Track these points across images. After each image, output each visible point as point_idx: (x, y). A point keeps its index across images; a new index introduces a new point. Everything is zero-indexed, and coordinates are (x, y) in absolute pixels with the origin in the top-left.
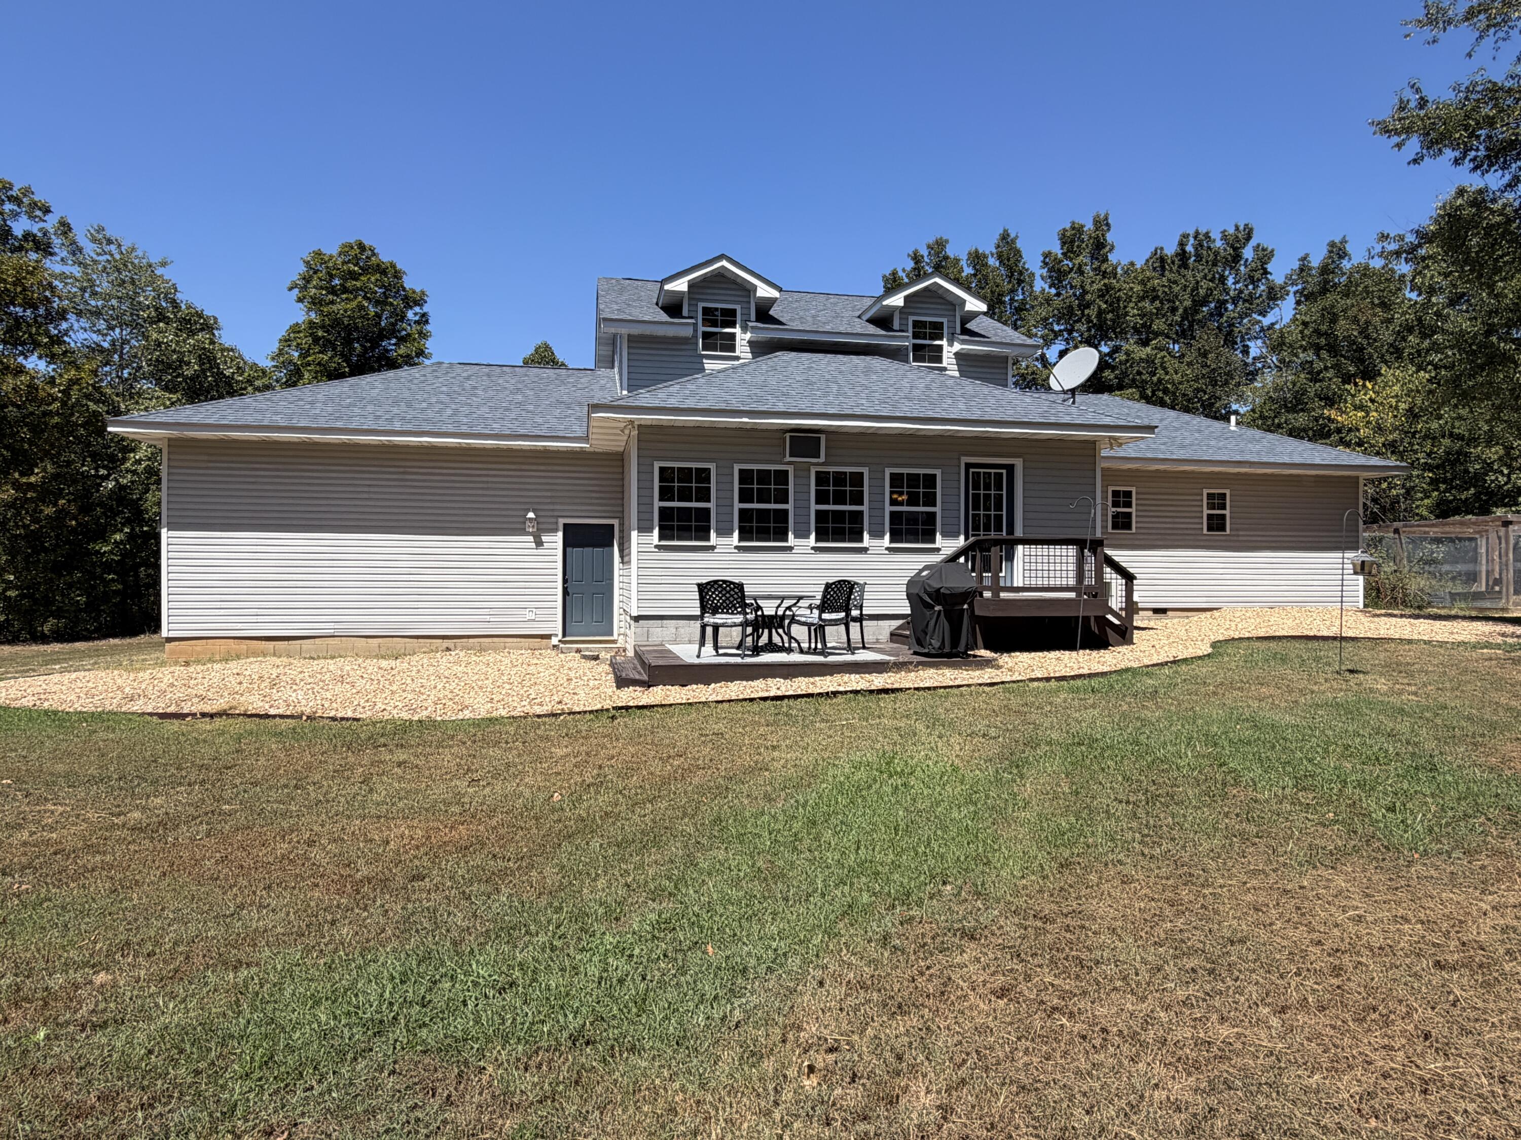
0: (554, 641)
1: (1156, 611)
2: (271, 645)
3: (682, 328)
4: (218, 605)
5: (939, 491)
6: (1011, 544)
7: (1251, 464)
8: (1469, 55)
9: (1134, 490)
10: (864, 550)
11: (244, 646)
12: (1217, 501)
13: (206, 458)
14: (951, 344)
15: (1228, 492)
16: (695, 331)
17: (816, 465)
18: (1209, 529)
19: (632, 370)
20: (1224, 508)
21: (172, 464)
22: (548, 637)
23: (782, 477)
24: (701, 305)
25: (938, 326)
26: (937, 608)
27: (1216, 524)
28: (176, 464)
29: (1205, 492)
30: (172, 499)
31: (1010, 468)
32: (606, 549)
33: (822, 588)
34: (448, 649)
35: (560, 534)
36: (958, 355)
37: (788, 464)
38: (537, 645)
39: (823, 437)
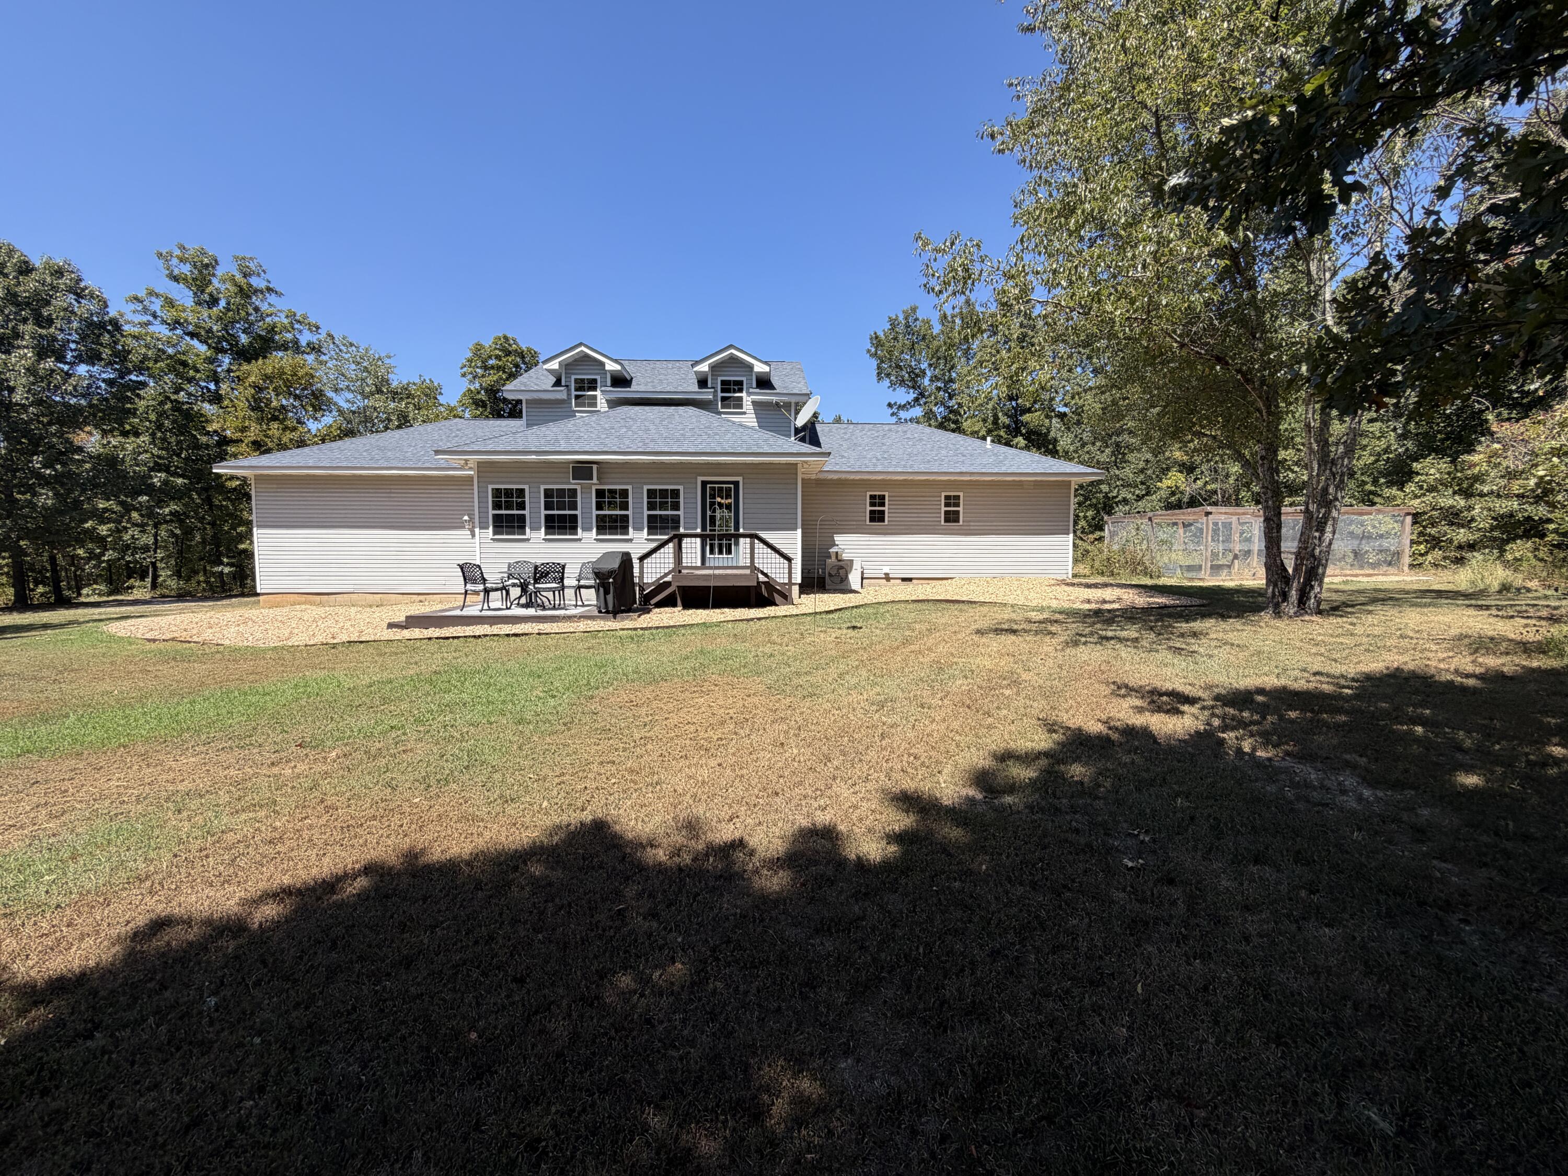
1: (904, 580)
2: (318, 598)
3: (561, 394)
5: (682, 500)
6: (737, 536)
7: (972, 474)
9: (887, 494)
10: (631, 540)
11: (303, 598)
12: (952, 501)
14: (749, 395)
15: (961, 494)
16: (569, 395)
17: (595, 484)
18: (946, 521)
20: (958, 506)
23: (573, 493)
24: (573, 377)
25: (740, 383)
27: (952, 517)
29: (943, 494)
31: (736, 484)
34: (421, 601)
36: (754, 403)
37: (574, 484)
39: (595, 467)
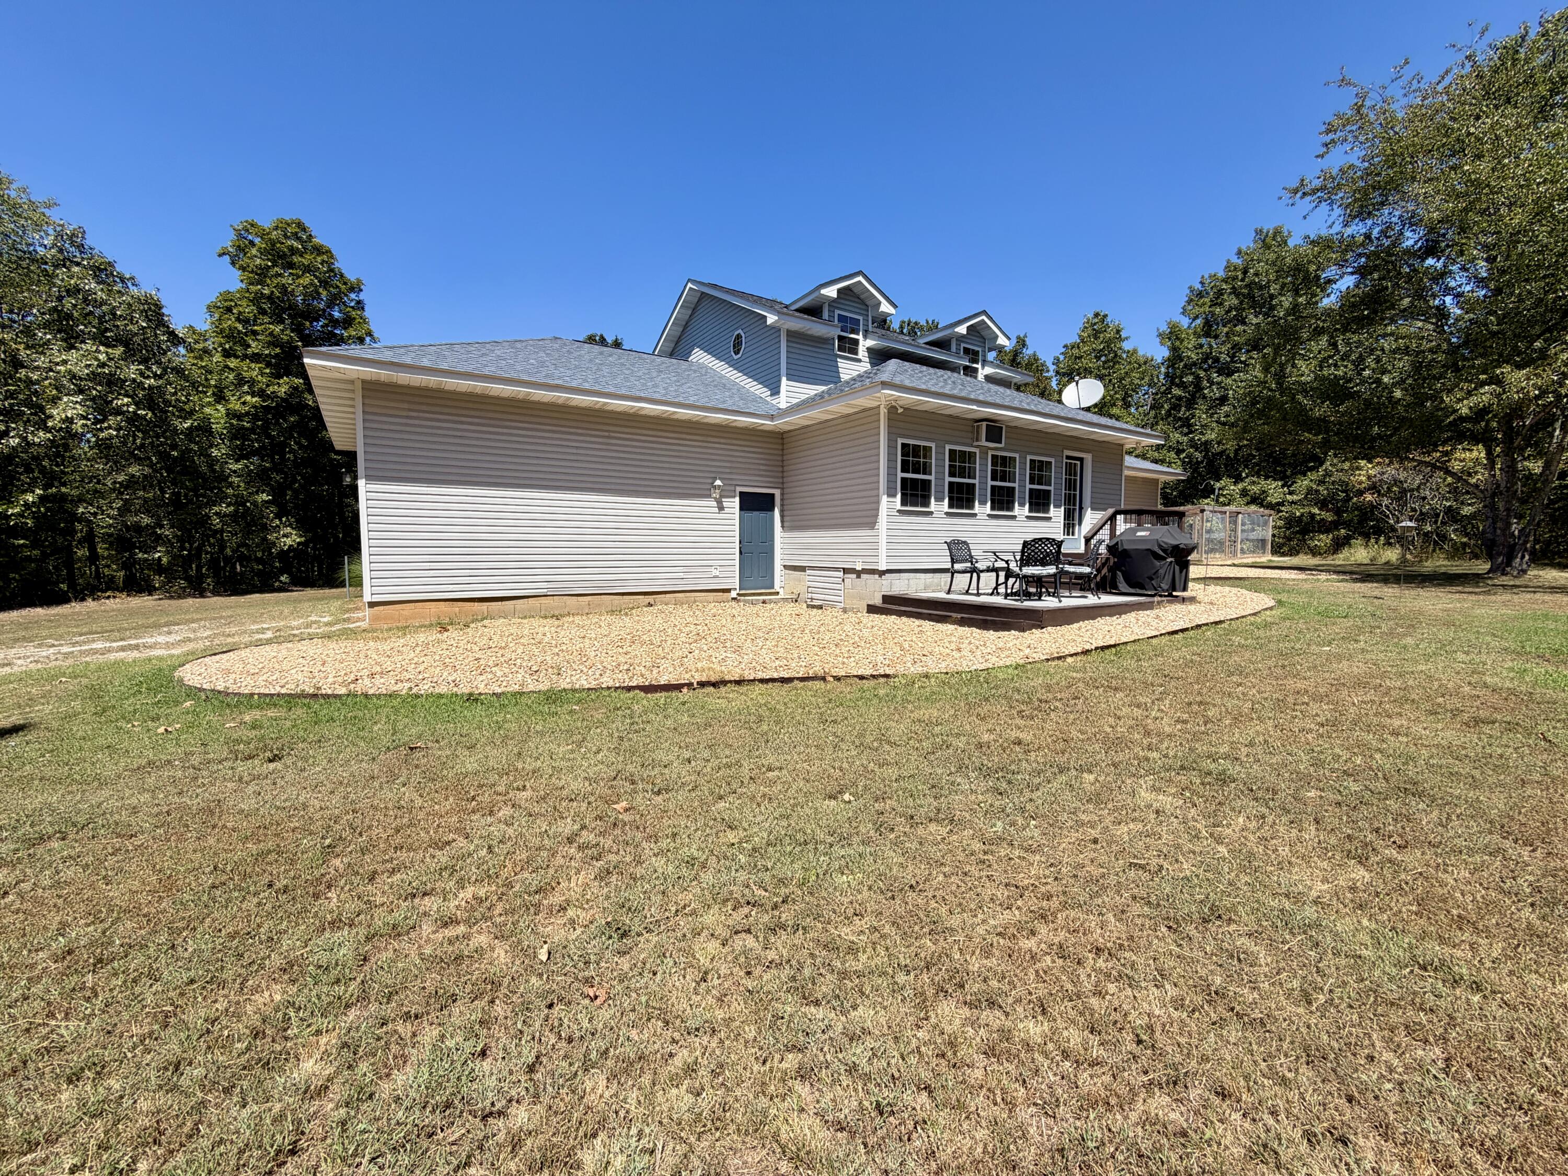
0: (734, 594)
2: (484, 606)
3: (832, 329)
4: (427, 566)
5: (1053, 474)
8: (1305, 218)
10: (1014, 518)
11: (456, 608)
13: (406, 406)
14: (983, 368)
16: (833, 333)
17: (993, 448)
19: (790, 361)
21: (368, 409)
22: (728, 591)
23: (972, 457)
24: (837, 312)
25: (975, 353)
26: (1169, 560)
28: (370, 410)
30: (370, 449)
31: (1081, 461)
32: (762, 515)
33: (1020, 547)
34: (650, 605)
35: (737, 499)
36: (986, 377)
37: (974, 447)
38: (720, 599)
39: (1004, 427)
